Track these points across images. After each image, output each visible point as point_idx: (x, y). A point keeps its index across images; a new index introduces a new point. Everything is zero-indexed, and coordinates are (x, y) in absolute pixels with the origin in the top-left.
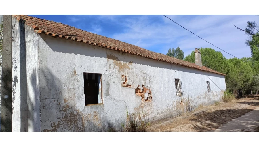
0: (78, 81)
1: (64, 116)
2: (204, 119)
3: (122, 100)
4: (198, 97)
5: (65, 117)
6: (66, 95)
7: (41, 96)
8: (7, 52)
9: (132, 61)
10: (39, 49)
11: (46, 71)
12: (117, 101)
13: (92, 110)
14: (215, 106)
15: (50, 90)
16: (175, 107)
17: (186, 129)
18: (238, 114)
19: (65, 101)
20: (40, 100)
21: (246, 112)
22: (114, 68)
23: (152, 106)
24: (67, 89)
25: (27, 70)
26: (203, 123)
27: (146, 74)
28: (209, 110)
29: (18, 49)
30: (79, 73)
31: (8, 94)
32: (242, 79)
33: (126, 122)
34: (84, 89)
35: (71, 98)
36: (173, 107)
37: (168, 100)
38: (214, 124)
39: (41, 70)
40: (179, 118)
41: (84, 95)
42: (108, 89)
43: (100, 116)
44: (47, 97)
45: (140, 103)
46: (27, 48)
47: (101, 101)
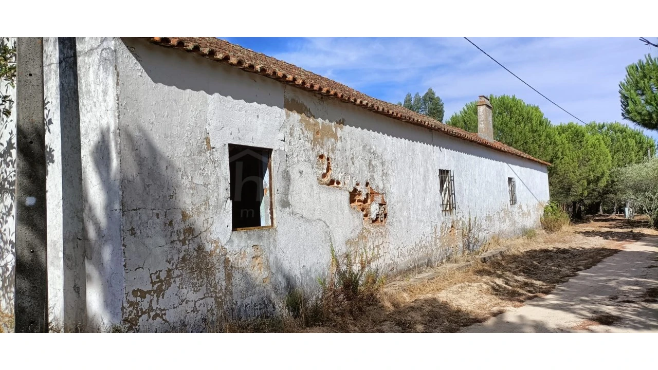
0: (216, 165)
1: (181, 255)
2: (510, 271)
3: (320, 220)
4: (489, 218)
5: (184, 259)
6: (187, 201)
7: (125, 200)
8: (29, 78)
9: (343, 119)
10: (118, 75)
11: (136, 134)
12: (308, 220)
13: (249, 242)
14: (526, 241)
15: (148, 186)
16: (438, 241)
17: (473, 294)
18: (586, 260)
19: (185, 216)
20: (123, 212)
21: (605, 257)
22: (302, 136)
23: (387, 237)
24: (188, 186)
25: (82, 131)
26: (510, 281)
27: (374, 153)
28: (513, 251)
29: (53, 73)
30: (218, 145)
31: (36, 193)
32: (584, 175)
33: (326, 274)
34: (229, 188)
35: (197, 209)
36: (434, 239)
37: (422, 223)
38: (538, 283)
39: (123, 132)
40: (448, 266)
41: (230, 203)
42: (286, 189)
43: (267, 257)
44: (139, 204)
45: (360, 228)
46: (81, 72)
47: (270, 220)
